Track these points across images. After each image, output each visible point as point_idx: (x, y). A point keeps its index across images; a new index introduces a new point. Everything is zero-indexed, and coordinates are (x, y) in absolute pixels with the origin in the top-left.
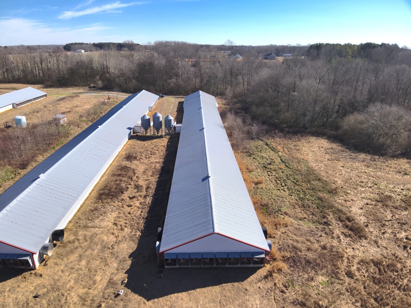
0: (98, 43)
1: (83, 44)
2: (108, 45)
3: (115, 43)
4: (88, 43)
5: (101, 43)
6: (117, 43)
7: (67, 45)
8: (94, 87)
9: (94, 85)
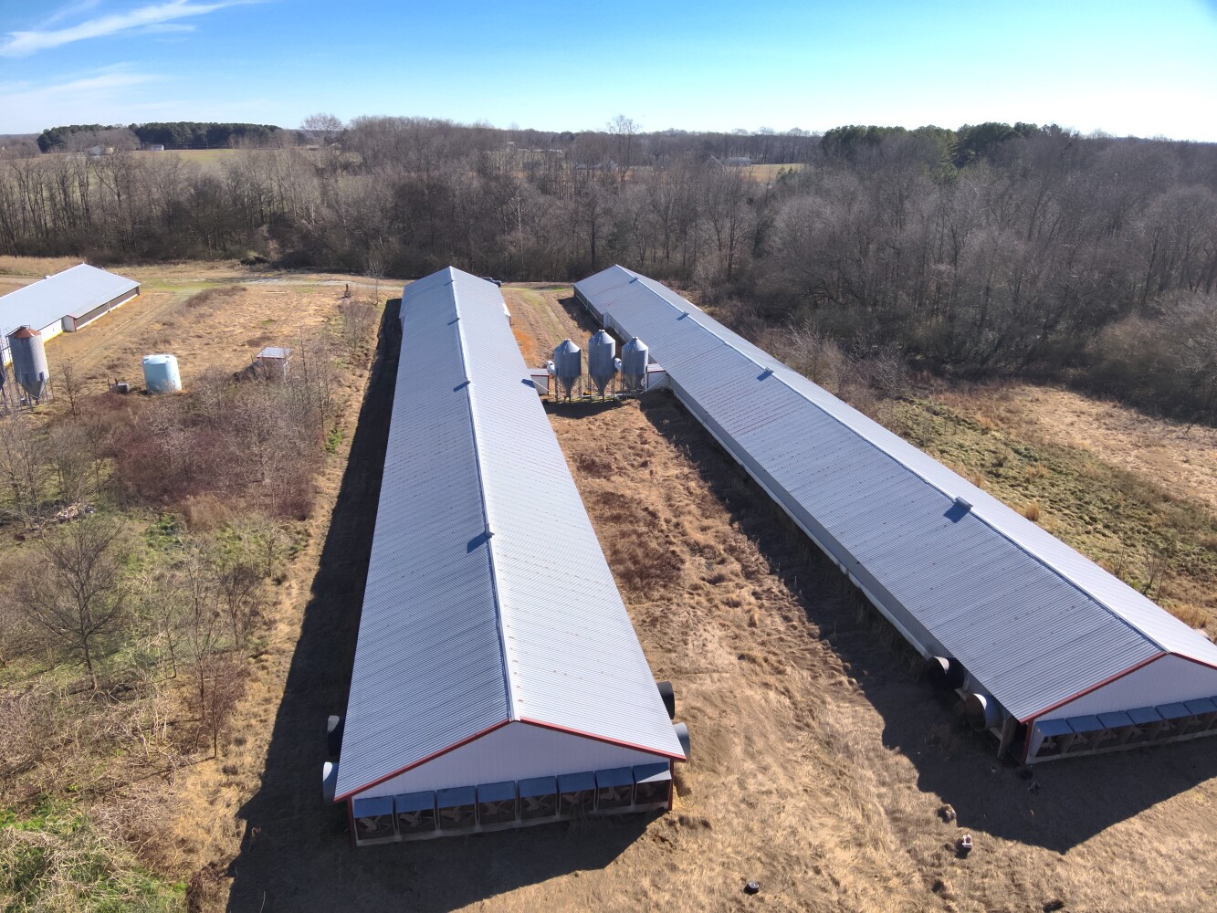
0: (147, 126)
1: (98, 130)
2: (178, 129)
3: (200, 124)
4: (113, 124)
5: (156, 124)
6: (206, 124)
7: (47, 133)
8: (258, 260)
9: (256, 255)
